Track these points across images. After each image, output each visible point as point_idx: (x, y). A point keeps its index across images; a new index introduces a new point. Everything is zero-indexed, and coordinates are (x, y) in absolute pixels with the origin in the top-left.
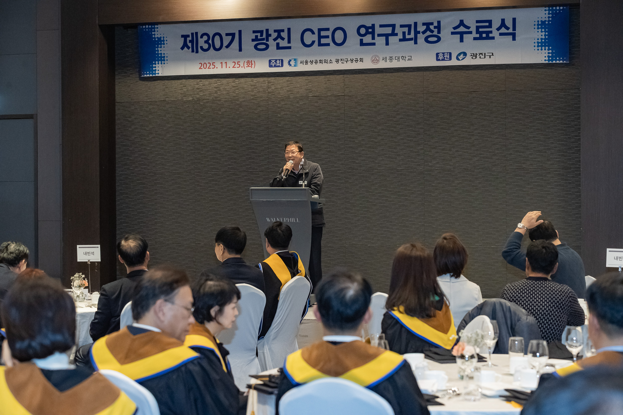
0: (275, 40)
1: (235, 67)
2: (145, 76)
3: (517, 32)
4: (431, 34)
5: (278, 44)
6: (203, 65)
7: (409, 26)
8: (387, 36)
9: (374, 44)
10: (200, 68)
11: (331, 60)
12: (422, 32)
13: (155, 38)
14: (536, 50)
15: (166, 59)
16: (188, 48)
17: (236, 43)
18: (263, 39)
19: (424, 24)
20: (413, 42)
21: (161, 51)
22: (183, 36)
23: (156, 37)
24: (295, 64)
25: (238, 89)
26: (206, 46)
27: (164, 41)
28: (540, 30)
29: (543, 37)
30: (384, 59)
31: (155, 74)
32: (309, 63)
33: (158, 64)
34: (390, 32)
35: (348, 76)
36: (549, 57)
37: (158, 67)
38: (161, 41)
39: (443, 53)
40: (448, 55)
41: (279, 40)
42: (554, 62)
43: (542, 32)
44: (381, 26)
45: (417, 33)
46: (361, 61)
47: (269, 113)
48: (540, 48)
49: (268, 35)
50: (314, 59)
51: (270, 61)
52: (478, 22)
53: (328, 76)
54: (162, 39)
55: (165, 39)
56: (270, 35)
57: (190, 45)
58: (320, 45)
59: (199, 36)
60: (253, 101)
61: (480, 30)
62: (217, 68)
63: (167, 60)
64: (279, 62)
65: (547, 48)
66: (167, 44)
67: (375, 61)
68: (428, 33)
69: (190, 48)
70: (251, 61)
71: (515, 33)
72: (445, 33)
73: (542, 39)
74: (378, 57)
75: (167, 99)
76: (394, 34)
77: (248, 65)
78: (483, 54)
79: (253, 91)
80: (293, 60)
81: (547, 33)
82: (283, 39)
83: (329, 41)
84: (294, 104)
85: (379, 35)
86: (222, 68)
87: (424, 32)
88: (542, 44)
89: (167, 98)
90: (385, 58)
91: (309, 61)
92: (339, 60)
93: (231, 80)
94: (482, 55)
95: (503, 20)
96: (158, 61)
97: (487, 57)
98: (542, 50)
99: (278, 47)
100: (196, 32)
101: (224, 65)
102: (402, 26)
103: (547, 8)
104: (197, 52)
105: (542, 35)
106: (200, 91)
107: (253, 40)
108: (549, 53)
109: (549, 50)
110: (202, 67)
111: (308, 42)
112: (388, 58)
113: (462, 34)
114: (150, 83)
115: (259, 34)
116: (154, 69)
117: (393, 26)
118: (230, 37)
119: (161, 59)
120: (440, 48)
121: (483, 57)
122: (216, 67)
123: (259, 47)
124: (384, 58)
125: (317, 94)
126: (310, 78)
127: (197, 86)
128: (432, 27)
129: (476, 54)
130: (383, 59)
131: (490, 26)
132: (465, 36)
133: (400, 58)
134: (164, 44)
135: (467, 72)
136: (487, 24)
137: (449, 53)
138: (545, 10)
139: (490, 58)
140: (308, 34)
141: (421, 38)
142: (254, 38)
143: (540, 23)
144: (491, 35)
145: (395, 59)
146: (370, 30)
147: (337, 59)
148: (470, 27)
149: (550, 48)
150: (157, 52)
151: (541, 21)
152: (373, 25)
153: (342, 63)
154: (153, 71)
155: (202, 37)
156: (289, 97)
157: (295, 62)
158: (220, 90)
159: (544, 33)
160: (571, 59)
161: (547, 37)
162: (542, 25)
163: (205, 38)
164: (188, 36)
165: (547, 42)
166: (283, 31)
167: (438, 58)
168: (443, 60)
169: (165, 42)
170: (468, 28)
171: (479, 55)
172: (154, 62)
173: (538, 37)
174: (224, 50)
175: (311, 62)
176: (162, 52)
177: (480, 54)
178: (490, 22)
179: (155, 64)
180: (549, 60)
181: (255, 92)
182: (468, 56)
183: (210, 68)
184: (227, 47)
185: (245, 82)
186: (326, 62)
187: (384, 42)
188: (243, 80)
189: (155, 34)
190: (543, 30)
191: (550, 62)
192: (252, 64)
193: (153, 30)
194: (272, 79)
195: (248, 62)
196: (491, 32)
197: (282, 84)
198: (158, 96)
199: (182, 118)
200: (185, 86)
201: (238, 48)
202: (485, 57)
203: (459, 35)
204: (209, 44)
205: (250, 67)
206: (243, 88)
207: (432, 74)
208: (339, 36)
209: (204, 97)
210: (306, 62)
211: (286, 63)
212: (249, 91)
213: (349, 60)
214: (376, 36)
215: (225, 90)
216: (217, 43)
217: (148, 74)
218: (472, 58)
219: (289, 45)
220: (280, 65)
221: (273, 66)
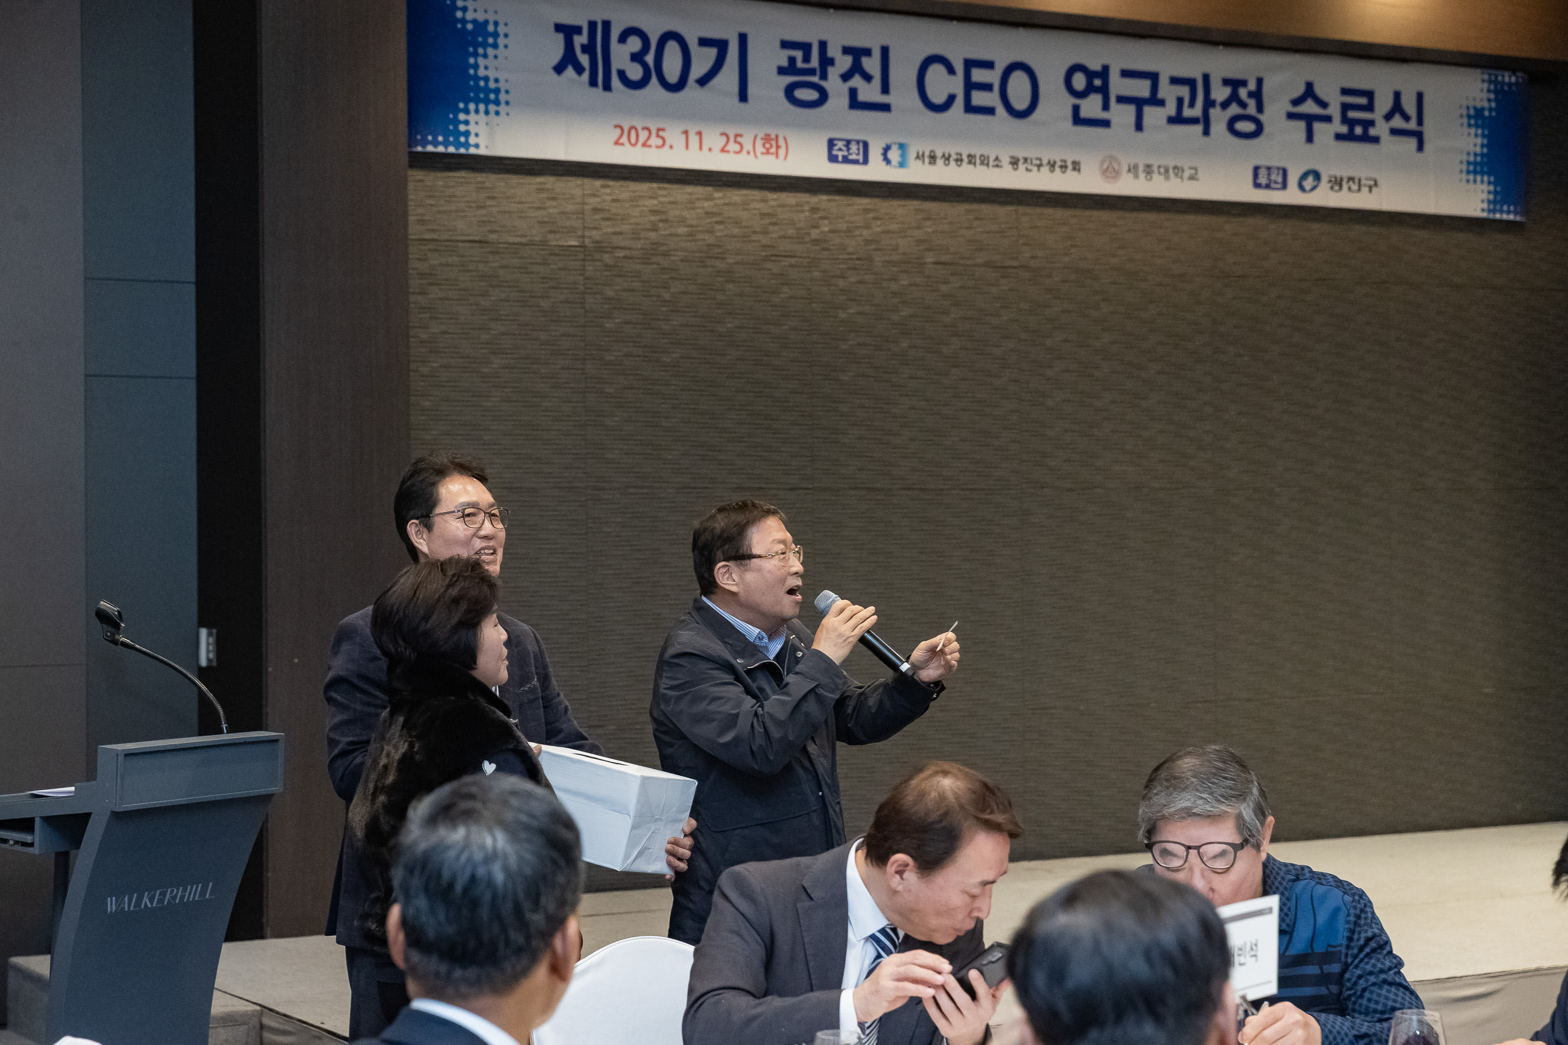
0: (846, 77)
1: (728, 152)
2: (430, 148)
3: (1428, 130)
4: (1242, 111)
5: (853, 92)
6: (626, 135)
7: (1191, 83)
8: (1139, 103)
9: (1106, 124)
10: (617, 143)
11: (997, 158)
12: (1221, 104)
13: (464, 21)
14: (1464, 182)
15: (503, 97)
16: (579, 70)
17: (729, 76)
18: (812, 72)
19: (1226, 82)
20: (1199, 128)
22: (559, 28)
23: (468, 17)
24: (900, 159)
25: (722, 223)
26: (635, 72)
27: (496, 35)
28: (1473, 131)
29: (1479, 150)
30: (1133, 170)
31: (467, 145)
32: (940, 162)
33: (477, 111)
34: (1147, 94)
35: (1030, 210)
36: (1489, 202)
37: (477, 123)
38: (487, 34)
39: (1269, 168)
40: (1278, 174)
41: (857, 81)
42: (1498, 216)
43: (1476, 135)
44: (1126, 74)
45: (1209, 103)
46: (1074, 169)
48: (1471, 177)
50: (953, 151)
51: (831, 143)
52: (1345, 92)
53: (977, 206)
54: (491, 28)
55: (501, 29)
56: (831, 62)
57: (584, 60)
58: (969, 108)
59: (615, 35)
60: (768, 265)
61: (1352, 114)
62: (671, 147)
63: (507, 103)
65: (1485, 178)
66: (506, 46)
67: (1110, 172)
68: (1234, 109)
69: (585, 69)
70: (777, 136)
71: (1422, 132)
72: (1274, 113)
73: (1476, 155)
74: (1117, 161)
75: (493, 237)
76: (1155, 100)
77: (768, 150)
78: (1357, 181)
79: (765, 232)
80: (897, 146)
81: (1485, 141)
82: (868, 78)
83: (993, 99)
84: (885, 284)
85: (1121, 100)
86: (687, 147)
87: (1225, 105)
88: (1477, 167)
89: (492, 232)
91: (939, 154)
92: (1018, 160)
93: (699, 191)
94: (1354, 182)
95: (1397, 95)
96: (477, 101)
97: (1365, 190)
98: (1475, 181)
99: (855, 103)
100: (603, 22)
101: (694, 140)
102: (1175, 81)
103: (1486, 76)
104: (607, 87)
106: (604, 219)
107: (782, 71)
108: (1489, 192)
109: (1489, 183)
110: (624, 139)
111: (938, 97)
112: (1141, 168)
113: (1310, 120)
115: (798, 55)
116: (462, 128)
117: (1154, 77)
118: (713, 52)
119: (487, 96)
120: (1263, 152)
121: (1355, 187)
122: (667, 146)
124: (1132, 165)
125: (946, 257)
127: (593, 201)
128: (1243, 93)
129: (1341, 179)
130: (1130, 170)
131: (1370, 107)
132: (1316, 125)
133: (1171, 171)
134: (495, 46)
136: (1363, 101)
137: (1280, 170)
138: (1483, 81)
139: (1371, 191)
140: (936, 71)
141: (1219, 119)
142: (785, 63)
143: (1472, 112)
144: (1372, 132)
145: (1159, 173)
146: (1098, 82)
147: (1014, 158)
148: (1328, 104)
149: (1493, 179)
150: (472, 72)
151: (1475, 108)
152: (1106, 69)
153: (1027, 170)
154: (457, 135)
155: (623, 39)
157: (900, 152)
158: (666, 221)
159: (1479, 140)
160: (1526, 212)
161: (1486, 150)
162: (1476, 117)
163: (635, 45)
164: (578, 30)
165: (1486, 164)
166: (867, 52)
167: (1258, 181)
168: (1268, 186)
169: (501, 41)
170: (1324, 105)
172: (461, 105)
173: (1468, 149)
174: (692, 89)
175: (946, 159)
176: (492, 74)
177: (1349, 178)
178: (1370, 95)
179: (467, 112)
180: (1489, 211)
181: (773, 235)
182: (1324, 184)
183: (650, 146)
184: (703, 81)
185: (747, 202)
186: (986, 162)
187: (1132, 119)
188: (736, 195)
189: (464, 9)
190: (1479, 132)
191: (1491, 216)
192: (778, 147)
194: (821, 200)
195: (767, 139)
196: (1371, 123)
197: (852, 219)
198: (460, 225)
199: (545, 304)
200: (554, 199)
201: (735, 88)
202: (1359, 190)
203: (1302, 125)
204: (645, 66)
205: (773, 154)
206: (737, 223)
207: (1229, 226)
208: (1019, 87)
209: (617, 241)
210: (933, 158)
211: (875, 153)
212: (755, 232)
213: (1045, 162)
214: (1113, 100)
215: (682, 221)
216: (672, 65)
217: (441, 143)
218: (1332, 188)
219: (885, 99)
220: (861, 158)
221: (840, 159)
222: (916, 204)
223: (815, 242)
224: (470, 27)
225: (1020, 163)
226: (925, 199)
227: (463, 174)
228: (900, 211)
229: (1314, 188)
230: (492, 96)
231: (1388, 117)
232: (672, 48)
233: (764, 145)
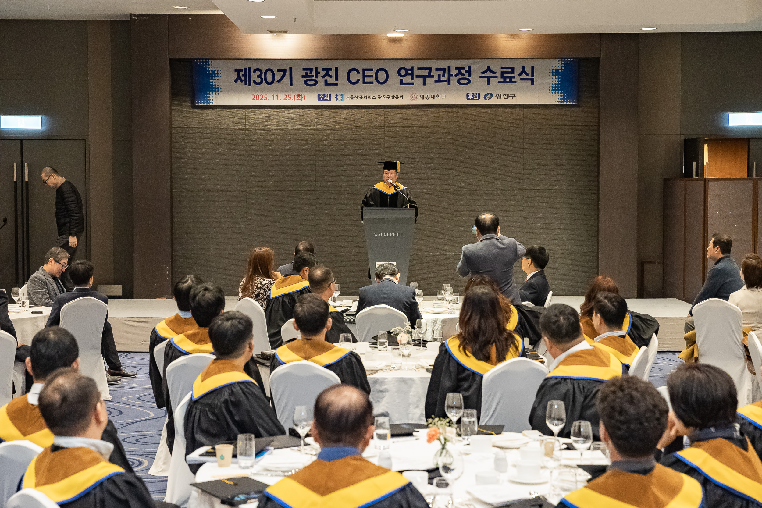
0: (323, 77)
1: (286, 100)
2: (199, 104)
3: (535, 78)
4: (462, 77)
5: (326, 81)
6: (255, 97)
7: (444, 70)
8: (424, 77)
9: (413, 84)
10: (253, 99)
11: (374, 96)
12: (454, 75)
13: (209, 71)
14: (551, 93)
15: (220, 90)
16: (242, 81)
17: (287, 79)
18: (313, 76)
19: (456, 68)
20: (447, 83)
22: (236, 70)
23: (210, 69)
24: (341, 98)
25: (287, 119)
27: (218, 74)
28: (554, 77)
29: (557, 83)
31: (209, 103)
32: (354, 98)
33: (212, 94)
34: (427, 74)
35: (388, 110)
36: (561, 99)
37: (212, 97)
38: (215, 74)
39: (473, 93)
40: (476, 95)
41: (327, 78)
42: (565, 103)
43: (556, 78)
44: (419, 69)
45: (450, 75)
46: (401, 98)
47: (316, 140)
48: (554, 91)
49: (317, 73)
50: (359, 95)
51: (319, 95)
52: (502, 68)
53: (370, 110)
54: (216, 72)
55: (219, 72)
56: (319, 73)
57: (243, 78)
58: (364, 82)
59: (252, 71)
60: (301, 130)
61: (505, 75)
62: (269, 100)
63: (221, 91)
64: (327, 97)
65: (560, 92)
66: (221, 76)
67: (414, 98)
68: (460, 76)
70: (302, 95)
71: (534, 78)
72: (475, 77)
73: (555, 84)
74: (416, 95)
75: (219, 126)
76: (430, 76)
77: (299, 98)
81: (560, 80)
82: (331, 76)
83: (373, 79)
84: (339, 133)
85: (417, 76)
86: (274, 100)
87: (456, 76)
88: (555, 88)
89: (219, 124)
91: (354, 96)
93: (281, 111)
94: (506, 96)
95: (524, 68)
96: (212, 91)
97: (510, 98)
98: (555, 93)
99: (326, 84)
100: (249, 68)
101: (276, 97)
102: (437, 69)
103: (560, 60)
104: (250, 85)
105: (556, 81)
106: (251, 119)
107: (303, 77)
108: (561, 96)
109: (561, 93)
110: (255, 98)
111: (353, 80)
112: (425, 96)
113: (488, 78)
114: (203, 111)
115: (308, 72)
116: (208, 98)
117: (430, 69)
118: (282, 73)
119: (215, 90)
120: (469, 89)
123: (309, 82)
124: (421, 96)
125: (360, 125)
126: (353, 111)
127: (248, 115)
128: (463, 71)
131: (513, 72)
132: (491, 79)
133: (436, 96)
134: (218, 76)
136: (510, 70)
138: (559, 61)
139: (512, 98)
140: (353, 74)
141: (454, 80)
142: (304, 74)
143: (554, 71)
144: (513, 80)
145: (431, 97)
146: (409, 72)
147: (380, 96)
148: (496, 72)
149: (563, 92)
150: (211, 84)
151: (555, 70)
152: (412, 68)
153: (384, 99)
154: (207, 100)
155: (254, 72)
157: (341, 96)
158: (270, 119)
159: (557, 80)
160: (578, 101)
161: (560, 83)
162: (556, 72)
163: (258, 73)
164: (242, 70)
165: (560, 87)
166: (331, 69)
167: (468, 97)
168: (472, 99)
169: (219, 75)
170: (494, 73)
171: (503, 96)
172: (208, 93)
173: (553, 83)
174: (275, 84)
175: (357, 97)
176: (217, 84)
177: (504, 95)
178: (513, 69)
179: (210, 94)
180: (561, 102)
181: (303, 121)
182: (494, 97)
184: (279, 81)
185: (294, 113)
186: (370, 98)
187: (422, 82)
188: (292, 111)
189: (209, 68)
190: (557, 77)
191: (562, 103)
192: (302, 97)
193: (207, 63)
194: (319, 111)
195: (298, 95)
196: (513, 77)
197: (329, 116)
198: (210, 123)
199: (234, 143)
200: (237, 115)
201: (289, 82)
202: (508, 98)
203: (486, 79)
204: (262, 79)
205: (300, 100)
206: (292, 118)
207: (461, 111)
208: (382, 75)
209: (254, 125)
210: (352, 98)
211: (333, 97)
212: (298, 121)
213: (390, 96)
214: (415, 77)
215: (275, 119)
216: (269, 77)
217: (202, 103)
218: (497, 98)
219: (336, 82)
220: (328, 99)
221: (322, 100)
222: (350, 110)
223: (316, 122)
224: (211, 72)
225: (382, 97)
227: (209, 110)
228: (344, 113)
229: (490, 99)
230: (217, 90)
231: (519, 75)
232: (269, 73)
233: (297, 97)
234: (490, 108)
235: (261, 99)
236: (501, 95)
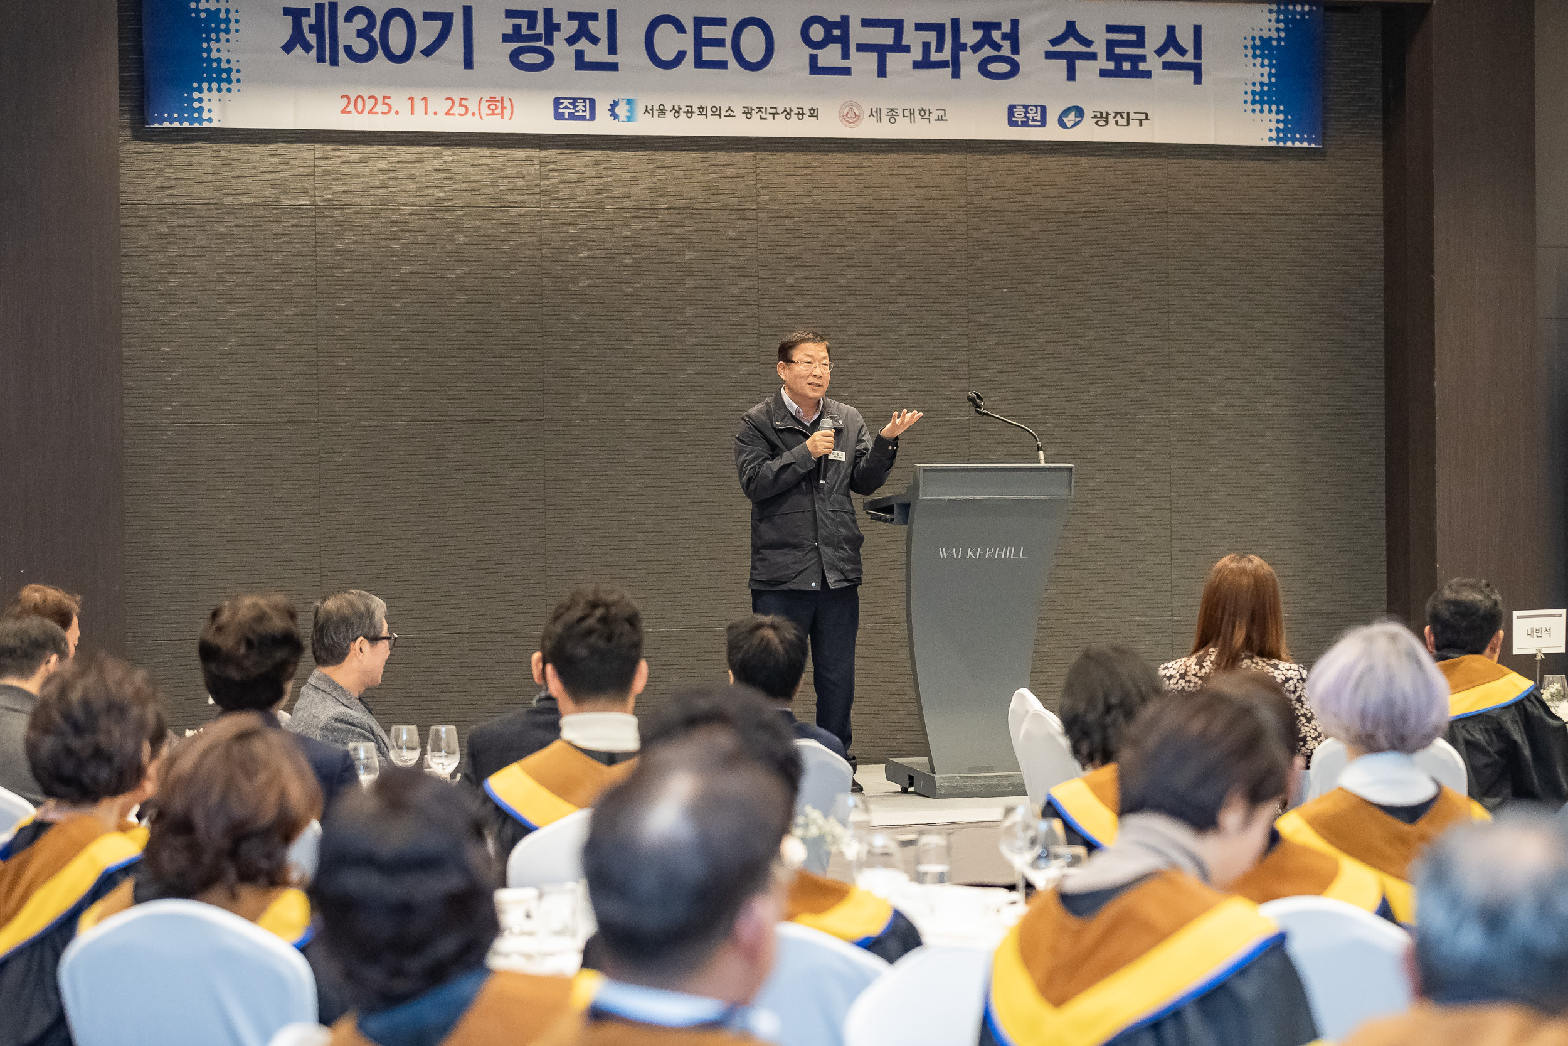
0: (571, 40)
1: (453, 114)
2: (166, 124)
3: (1205, 62)
4: (995, 53)
5: (579, 54)
6: (352, 103)
7: (939, 29)
8: (882, 51)
9: (846, 71)
10: (343, 111)
11: (729, 109)
12: (971, 47)
13: (198, 11)
14: (1249, 111)
15: (233, 76)
16: (307, 48)
17: (454, 45)
18: (537, 37)
19: (977, 26)
20: (948, 71)
21: (218, 51)
22: (287, 11)
23: (202, 6)
24: (628, 114)
25: (450, 178)
26: (362, 47)
27: (227, 21)
28: (1258, 61)
29: (1266, 80)
30: (875, 114)
31: (200, 120)
32: (669, 115)
33: (210, 90)
34: (890, 41)
35: (768, 155)
36: (1277, 130)
37: (210, 100)
38: (219, 21)
39: (1026, 107)
40: (1036, 112)
41: (583, 44)
42: (1288, 144)
43: (1262, 65)
44: (866, 23)
45: (958, 47)
46: (812, 115)
47: (543, 251)
48: (1257, 107)
49: (552, 27)
50: (683, 104)
51: (557, 102)
52: (1111, 29)
53: (712, 154)
54: (222, 15)
55: (232, 16)
56: (557, 27)
57: (312, 39)
58: (700, 63)
59: (340, 15)
60: (497, 216)
61: (1118, 51)
62: (397, 113)
63: (238, 81)
64: (585, 107)
65: (1274, 108)
66: (237, 31)
67: (851, 116)
68: (987, 51)
69: (313, 47)
70: (502, 98)
71: (1200, 64)
72: (1031, 54)
73: (1262, 84)
74: (858, 106)
75: (228, 199)
76: (899, 47)
77: (493, 111)
78: (1125, 115)
79: (494, 186)
80: (625, 101)
81: (1274, 71)
82: (594, 40)
83: (724, 53)
85: (861, 48)
86: (412, 113)
87: (976, 48)
88: (1262, 98)
89: (228, 195)
90: (876, 112)
91: (668, 107)
92: (752, 110)
93: (428, 150)
94: (1122, 117)
95: (1171, 30)
96: (210, 81)
97: (1134, 124)
98: (1262, 111)
99: (581, 63)
100: (330, 4)
101: (419, 105)
102: (920, 27)
103: (1275, 7)
104: (334, 62)
106: (334, 179)
107: (506, 38)
108: (1278, 121)
109: (1278, 112)
110: (351, 108)
111: (667, 55)
112: (884, 112)
113: (1071, 59)
114: (173, 146)
115: (524, 23)
116: (196, 105)
117: (898, 25)
118: (438, 25)
119: (219, 76)
120: (1017, 91)
121: (1123, 122)
122: (393, 111)
123: (525, 58)
124: (874, 110)
125: (681, 202)
126: (660, 155)
127: (324, 164)
128: (996, 35)
130: (872, 114)
131: (1140, 43)
132: (1078, 63)
133: (917, 113)
134: (227, 31)
135: (1074, 159)
136: (1133, 37)
137: (1039, 108)
138: (1271, 12)
139: (1141, 125)
140: (665, 31)
141: (969, 62)
142: (510, 31)
143: (1258, 43)
144: (1142, 66)
145: (904, 116)
146: (837, 32)
147: (747, 107)
148: (1093, 42)
149: (1282, 108)
150: (205, 55)
151: (1261, 38)
152: (845, 19)
153: (761, 118)
154: (192, 111)
155: (349, 17)
156: (603, 207)
157: (628, 107)
158: (396, 179)
159: (1266, 70)
160: (1322, 139)
161: (1273, 80)
162: (1263, 47)
163: (360, 21)
164: (305, 12)
165: (1275, 94)
166: (594, 17)
167: (1014, 119)
168: (1025, 124)
169: (232, 26)
170: (1088, 43)
171: (1115, 117)
172: (196, 85)
173: (1253, 79)
174: (418, 60)
175: (676, 112)
176: (224, 56)
177: (1117, 113)
178: (1140, 31)
179: (200, 90)
180: (1277, 140)
181: (503, 188)
182: (1088, 119)
183: (376, 112)
184: (428, 52)
185: (473, 159)
186: (718, 113)
187: (875, 66)
188: (464, 153)
189: (197, 1)
190: (1266, 62)
191: (1281, 144)
192: (503, 108)
194: (551, 154)
195: (492, 100)
196: (1143, 58)
197: (583, 170)
198: (198, 189)
199: (278, 258)
200: (287, 163)
201: (460, 57)
202: (1128, 124)
203: (1064, 62)
204: (372, 41)
205: (498, 114)
207: (986, 163)
208: (753, 41)
209: (345, 198)
210: (662, 111)
211: (602, 109)
213: (780, 110)
214: (853, 48)
216: (398, 38)
217: (176, 120)
218: (1097, 123)
219: (611, 59)
220: (588, 114)
221: (566, 116)
222: (649, 154)
223: (544, 192)
224: (204, 15)
225: (754, 113)
226: (657, 149)
227: (200, 144)
228: (632, 161)
229: (1076, 124)
232: (398, 24)
233: (489, 107)
234: (1074, 154)
235: (370, 112)
236: (1107, 114)
